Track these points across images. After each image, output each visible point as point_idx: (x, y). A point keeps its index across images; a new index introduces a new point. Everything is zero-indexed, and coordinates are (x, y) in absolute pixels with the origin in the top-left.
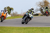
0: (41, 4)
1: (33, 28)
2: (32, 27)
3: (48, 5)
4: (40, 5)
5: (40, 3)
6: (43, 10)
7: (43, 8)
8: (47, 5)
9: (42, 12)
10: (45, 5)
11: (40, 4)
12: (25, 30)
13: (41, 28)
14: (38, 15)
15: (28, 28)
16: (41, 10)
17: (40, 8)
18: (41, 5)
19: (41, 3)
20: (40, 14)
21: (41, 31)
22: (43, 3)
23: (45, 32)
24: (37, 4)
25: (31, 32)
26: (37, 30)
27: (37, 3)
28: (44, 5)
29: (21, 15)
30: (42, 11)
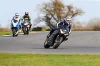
0: (47, 8)
1: (32, 56)
2: (30, 53)
3: (62, 9)
4: (45, 10)
5: (44, 6)
6: (50, 19)
7: (50, 16)
8: (60, 10)
9: (49, 24)
10: (55, 10)
11: (45, 8)
12: (16, 59)
13: (47, 55)
14: (40, 30)
15: (22, 55)
16: (48, 20)
17: (45, 15)
18: (47, 10)
19: (46, 5)
20: (44, 28)
21: (49, 62)
22: (52, 6)
23: (55, 64)
24: (40, 7)
25: (29, 63)
26: (40, 60)
27: (39, 5)
28: (52, 9)
29: (6, 29)
30: (50, 22)
